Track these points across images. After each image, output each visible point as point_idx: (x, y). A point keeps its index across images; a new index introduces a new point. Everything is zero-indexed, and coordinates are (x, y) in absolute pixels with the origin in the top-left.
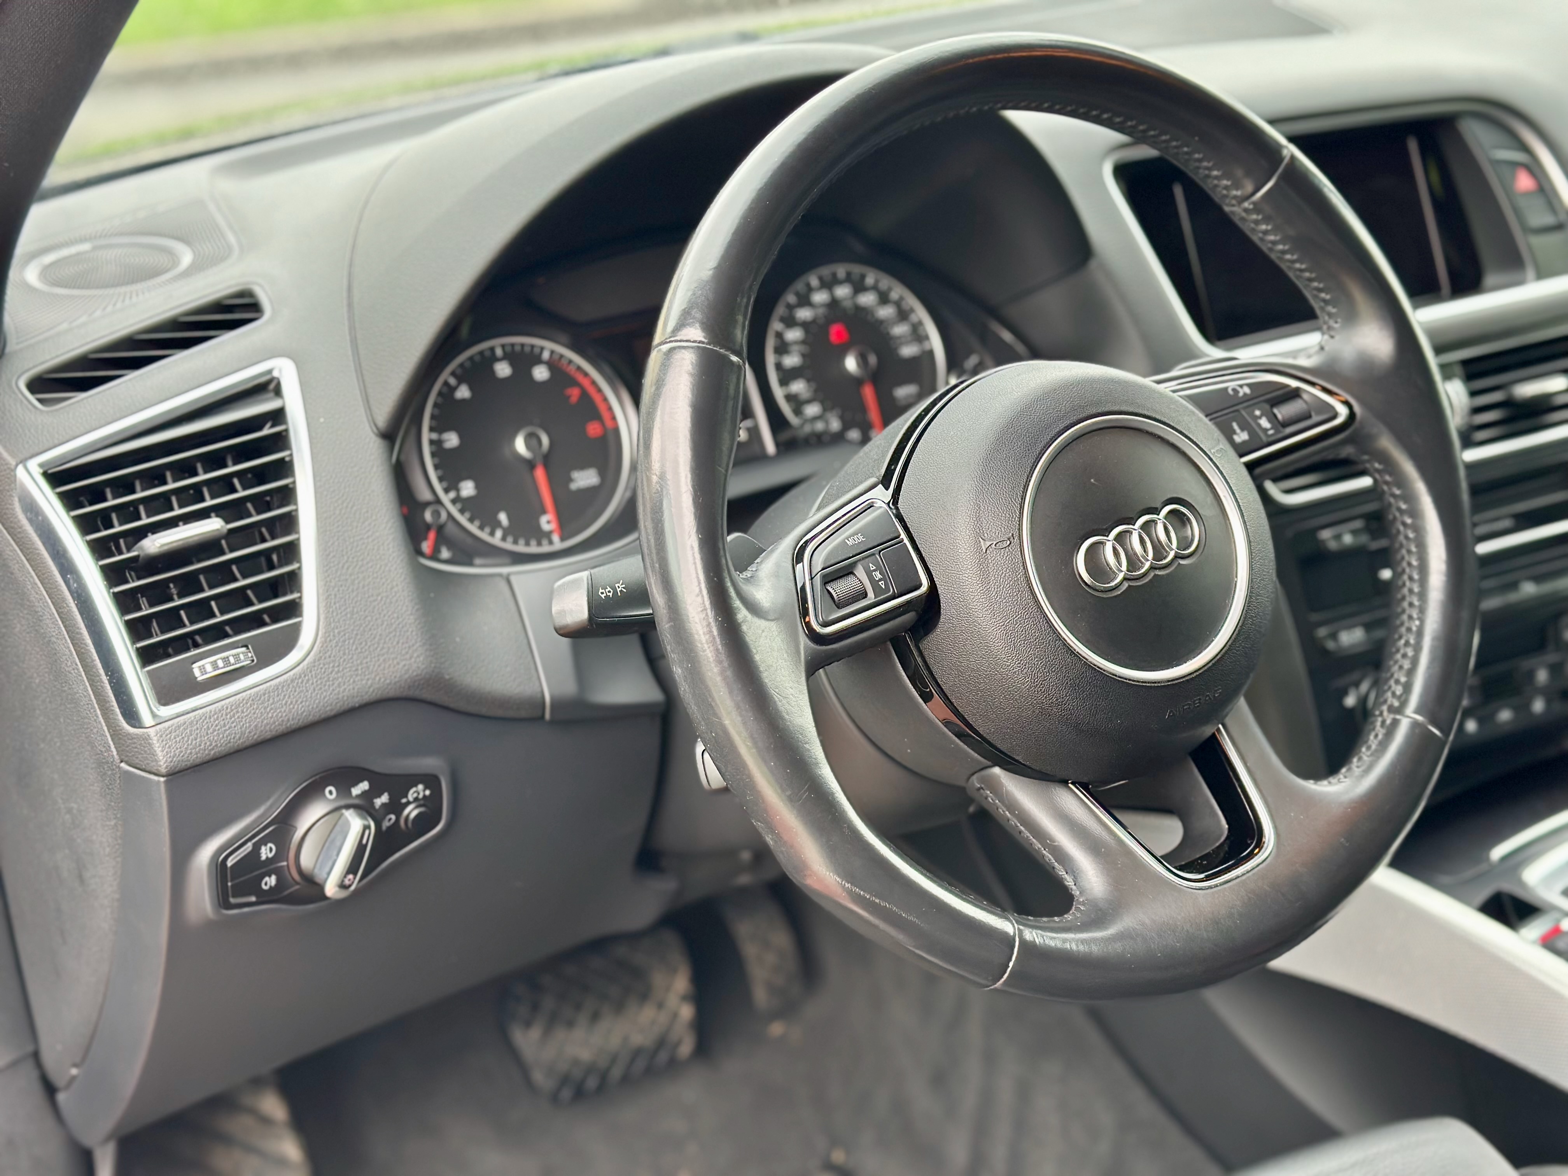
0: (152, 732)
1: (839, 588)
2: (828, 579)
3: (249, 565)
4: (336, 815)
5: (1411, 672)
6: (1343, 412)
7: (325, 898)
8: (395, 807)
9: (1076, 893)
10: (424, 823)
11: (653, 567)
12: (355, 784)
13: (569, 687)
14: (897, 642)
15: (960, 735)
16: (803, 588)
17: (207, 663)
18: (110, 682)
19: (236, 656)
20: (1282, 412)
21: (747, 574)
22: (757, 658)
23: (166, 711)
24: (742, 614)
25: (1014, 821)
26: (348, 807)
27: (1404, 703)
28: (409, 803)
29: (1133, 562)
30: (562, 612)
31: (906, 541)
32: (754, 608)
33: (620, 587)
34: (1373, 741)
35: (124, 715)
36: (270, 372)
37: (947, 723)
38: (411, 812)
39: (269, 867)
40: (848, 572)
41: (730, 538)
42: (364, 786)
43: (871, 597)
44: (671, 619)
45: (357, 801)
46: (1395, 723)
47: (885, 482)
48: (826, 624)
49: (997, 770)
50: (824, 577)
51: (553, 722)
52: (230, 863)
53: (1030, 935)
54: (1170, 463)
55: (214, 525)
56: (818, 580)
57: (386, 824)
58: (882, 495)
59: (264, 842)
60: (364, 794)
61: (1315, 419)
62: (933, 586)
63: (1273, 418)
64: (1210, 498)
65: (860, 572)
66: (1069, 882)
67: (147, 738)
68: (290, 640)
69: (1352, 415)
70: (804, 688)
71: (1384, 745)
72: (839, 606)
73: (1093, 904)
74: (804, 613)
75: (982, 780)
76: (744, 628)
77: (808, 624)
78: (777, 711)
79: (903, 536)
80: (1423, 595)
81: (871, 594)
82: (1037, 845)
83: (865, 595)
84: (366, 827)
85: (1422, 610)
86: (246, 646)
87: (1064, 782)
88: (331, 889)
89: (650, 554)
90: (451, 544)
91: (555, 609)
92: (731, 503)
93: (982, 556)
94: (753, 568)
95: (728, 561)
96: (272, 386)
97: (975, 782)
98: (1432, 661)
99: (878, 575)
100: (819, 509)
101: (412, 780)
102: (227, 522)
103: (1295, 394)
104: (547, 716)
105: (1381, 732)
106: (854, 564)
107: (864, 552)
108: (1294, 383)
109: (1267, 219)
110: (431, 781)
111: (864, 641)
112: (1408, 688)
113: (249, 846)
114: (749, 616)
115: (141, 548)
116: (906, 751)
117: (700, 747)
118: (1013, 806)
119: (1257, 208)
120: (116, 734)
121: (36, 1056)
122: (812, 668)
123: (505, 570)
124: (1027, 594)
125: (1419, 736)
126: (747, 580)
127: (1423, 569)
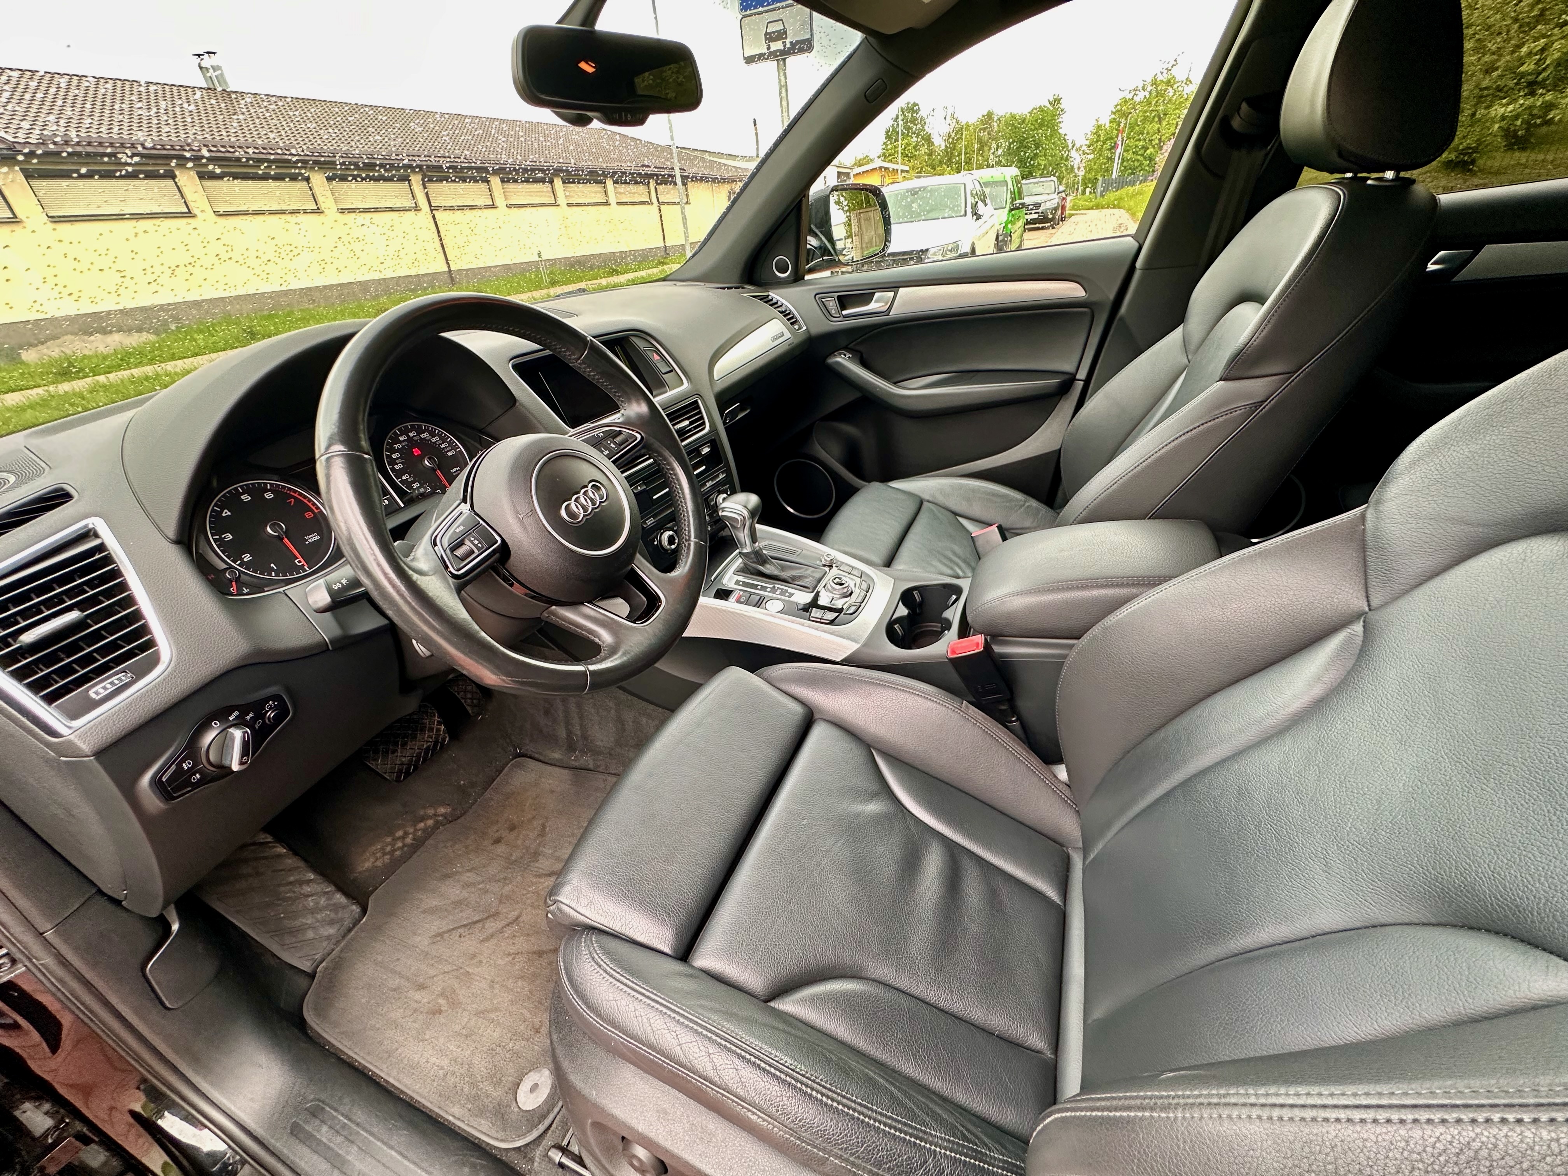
0: (72, 737)
1: (460, 552)
2: (453, 550)
3: (111, 629)
4: (225, 733)
5: (689, 526)
6: (639, 436)
7: (233, 772)
8: (260, 715)
9: (601, 643)
10: (278, 719)
11: (357, 567)
12: (230, 715)
13: (336, 632)
14: (492, 567)
15: (533, 597)
16: (442, 556)
17: (98, 688)
18: (28, 720)
19: (119, 679)
20: (618, 439)
21: (411, 558)
22: (430, 594)
23: (77, 723)
24: (415, 577)
25: (567, 625)
26: (230, 727)
27: (690, 537)
28: (267, 712)
29: (585, 509)
30: (316, 602)
31: (484, 524)
32: (420, 573)
33: (344, 582)
34: (684, 553)
35: (48, 734)
36: (86, 526)
37: (526, 595)
38: (271, 714)
39: (192, 771)
40: (462, 544)
41: (396, 544)
42: (236, 713)
43: (477, 552)
44: (377, 590)
45: (235, 722)
46: (689, 544)
47: (464, 500)
48: (458, 570)
49: (554, 607)
50: (450, 549)
51: (334, 650)
52: (164, 779)
53: (592, 668)
54: (585, 466)
55: (73, 616)
56: (448, 551)
57: (257, 727)
58: (465, 508)
59: (183, 761)
60: (237, 717)
61: (630, 441)
62: (503, 540)
63: (615, 443)
64: (605, 477)
65: (467, 542)
66: (597, 640)
67: (70, 742)
68: (155, 661)
69: (642, 437)
70: (459, 601)
71: (688, 553)
72: (463, 559)
73: (609, 646)
74: (446, 567)
75: (548, 613)
76: (419, 582)
77: (450, 572)
78: (450, 616)
79: (481, 522)
80: (684, 498)
81: (476, 551)
82: (579, 631)
83: (473, 552)
84: (244, 733)
85: (686, 503)
86: (125, 672)
87: (582, 603)
88: (235, 767)
89: (354, 561)
90: (247, 585)
91: (310, 601)
92: (390, 530)
93: (521, 522)
94: (413, 554)
95: (399, 554)
96: (92, 533)
97: (545, 614)
98: (694, 520)
99: (476, 542)
100: (436, 521)
101: (266, 700)
102: (82, 611)
103: (620, 433)
104: (330, 648)
105: (686, 549)
106: (463, 540)
107: (466, 534)
108: (618, 429)
109: (589, 367)
110: (276, 697)
111: (480, 572)
112: (689, 531)
113: (174, 767)
114: (419, 577)
115: (20, 642)
116: (511, 612)
117: (414, 642)
118: (564, 619)
119: (584, 362)
120: (48, 745)
121: (100, 892)
122: (459, 590)
123: (281, 590)
124: (546, 533)
125: (698, 548)
126: (412, 560)
127: (682, 489)
